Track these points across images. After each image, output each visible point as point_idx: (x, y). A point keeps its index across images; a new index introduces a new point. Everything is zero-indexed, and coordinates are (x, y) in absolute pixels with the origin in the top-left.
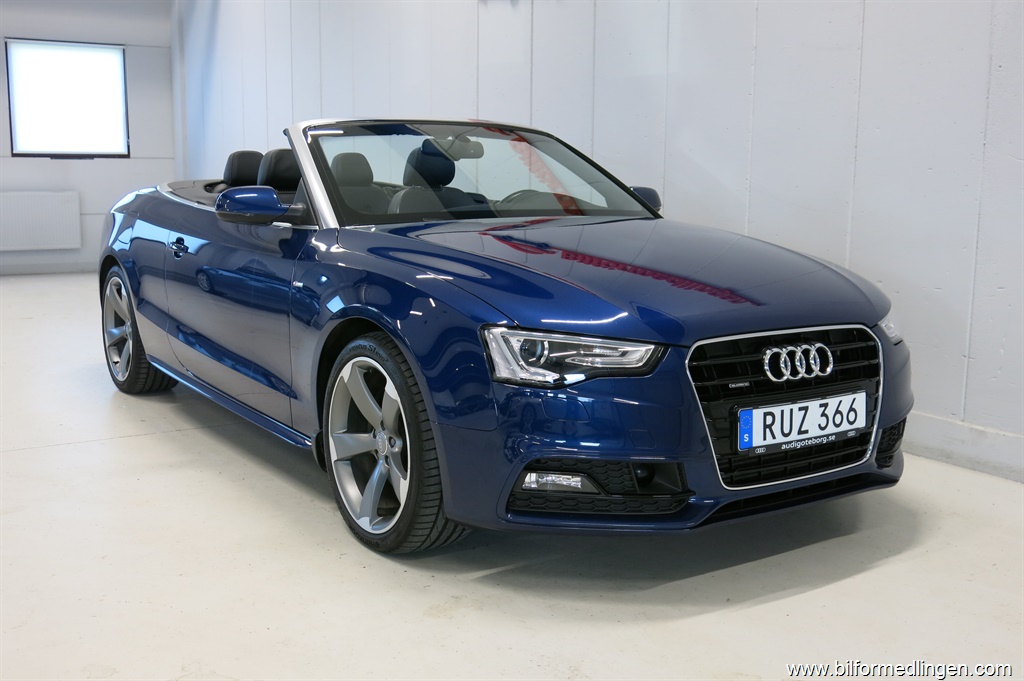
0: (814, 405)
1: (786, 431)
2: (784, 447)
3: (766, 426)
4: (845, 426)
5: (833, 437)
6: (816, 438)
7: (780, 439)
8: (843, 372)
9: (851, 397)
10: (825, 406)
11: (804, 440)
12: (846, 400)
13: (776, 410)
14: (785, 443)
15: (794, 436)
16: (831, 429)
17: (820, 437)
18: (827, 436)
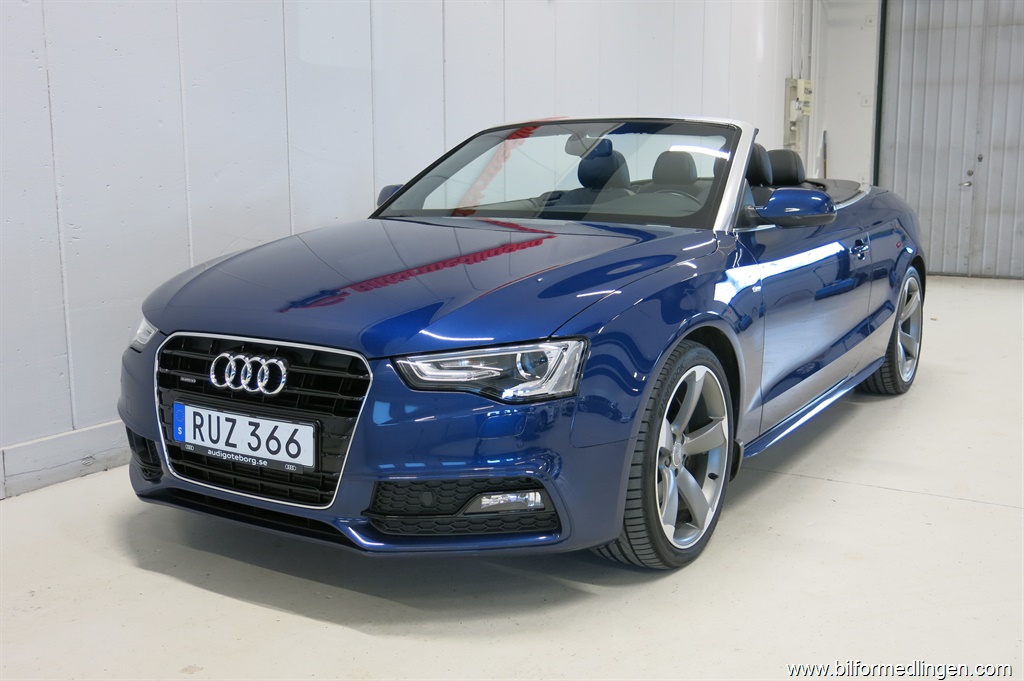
0: (243, 421)
1: (215, 438)
2: (210, 452)
3: (195, 426)
4: (282, 456)
5: (265, 463)
6: (244, 456)
7: (208, 443)
8: (293, 397)
9: (292, 427)
10: (257, 426)
11: (231, 453)
12: (285, 429)
13: (205, 413)
14: (211, 449)
15: (221, 445)
16: (263, 453)
17: (248, 457)
18: (258, 459)
